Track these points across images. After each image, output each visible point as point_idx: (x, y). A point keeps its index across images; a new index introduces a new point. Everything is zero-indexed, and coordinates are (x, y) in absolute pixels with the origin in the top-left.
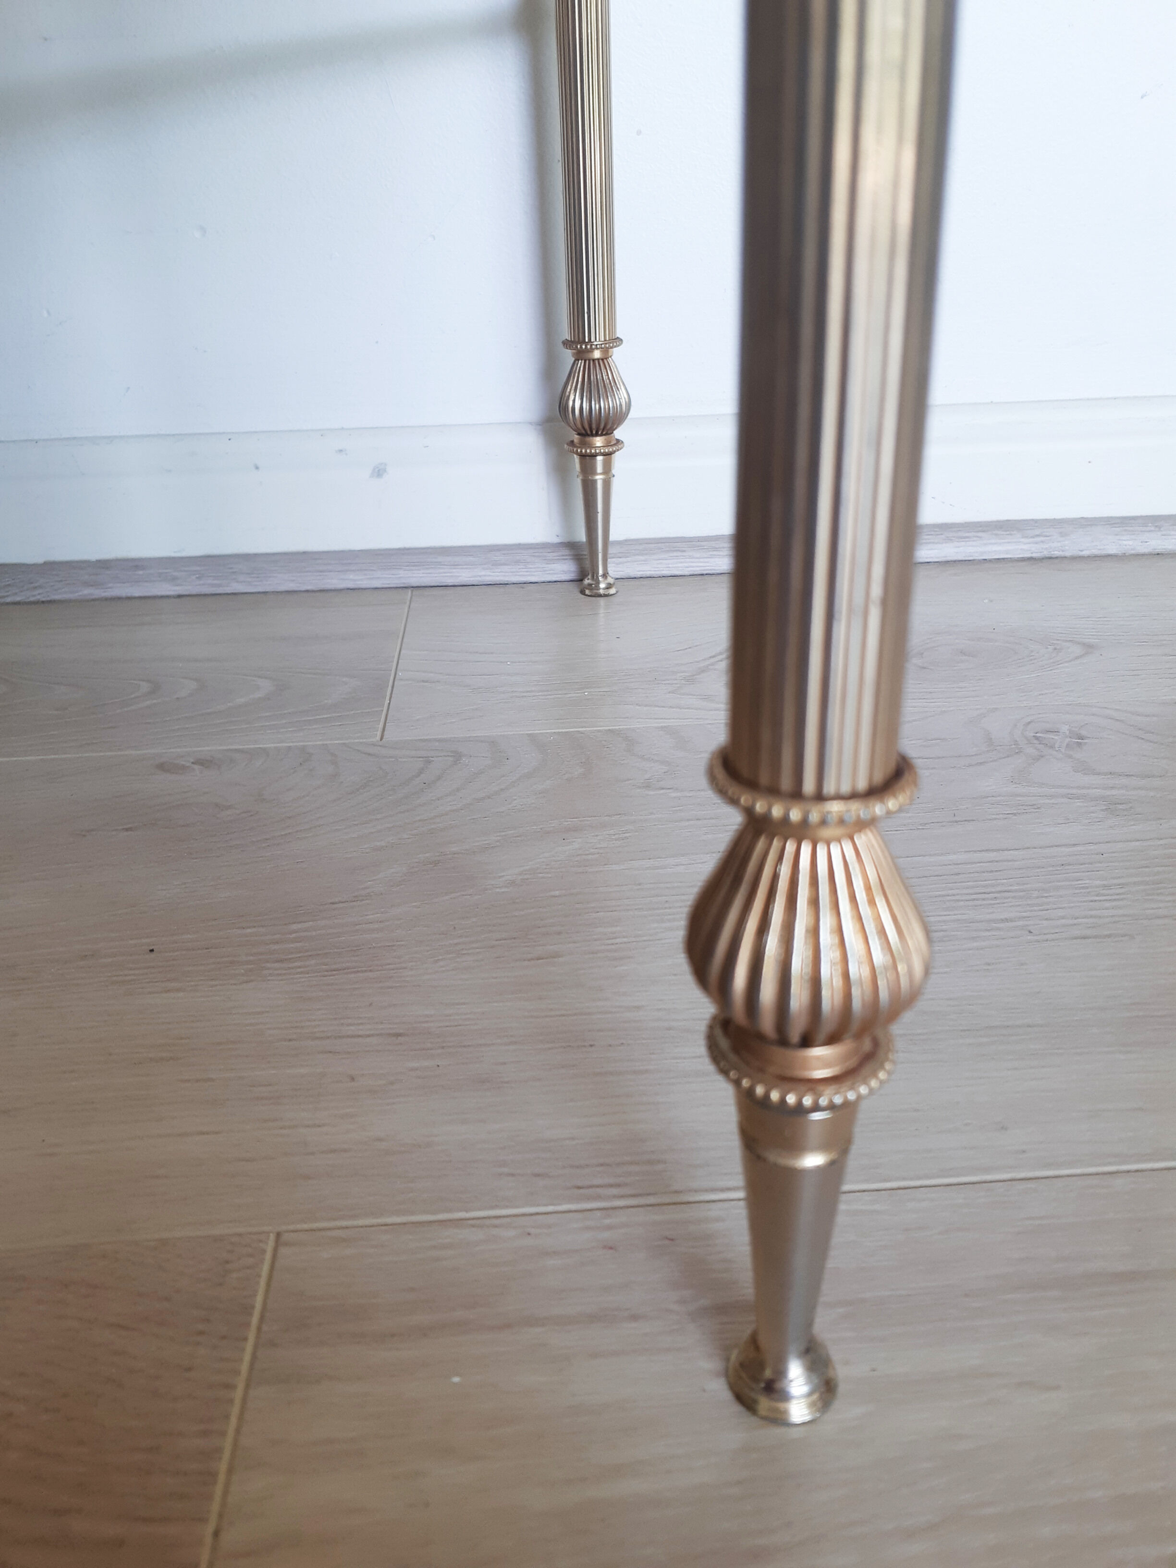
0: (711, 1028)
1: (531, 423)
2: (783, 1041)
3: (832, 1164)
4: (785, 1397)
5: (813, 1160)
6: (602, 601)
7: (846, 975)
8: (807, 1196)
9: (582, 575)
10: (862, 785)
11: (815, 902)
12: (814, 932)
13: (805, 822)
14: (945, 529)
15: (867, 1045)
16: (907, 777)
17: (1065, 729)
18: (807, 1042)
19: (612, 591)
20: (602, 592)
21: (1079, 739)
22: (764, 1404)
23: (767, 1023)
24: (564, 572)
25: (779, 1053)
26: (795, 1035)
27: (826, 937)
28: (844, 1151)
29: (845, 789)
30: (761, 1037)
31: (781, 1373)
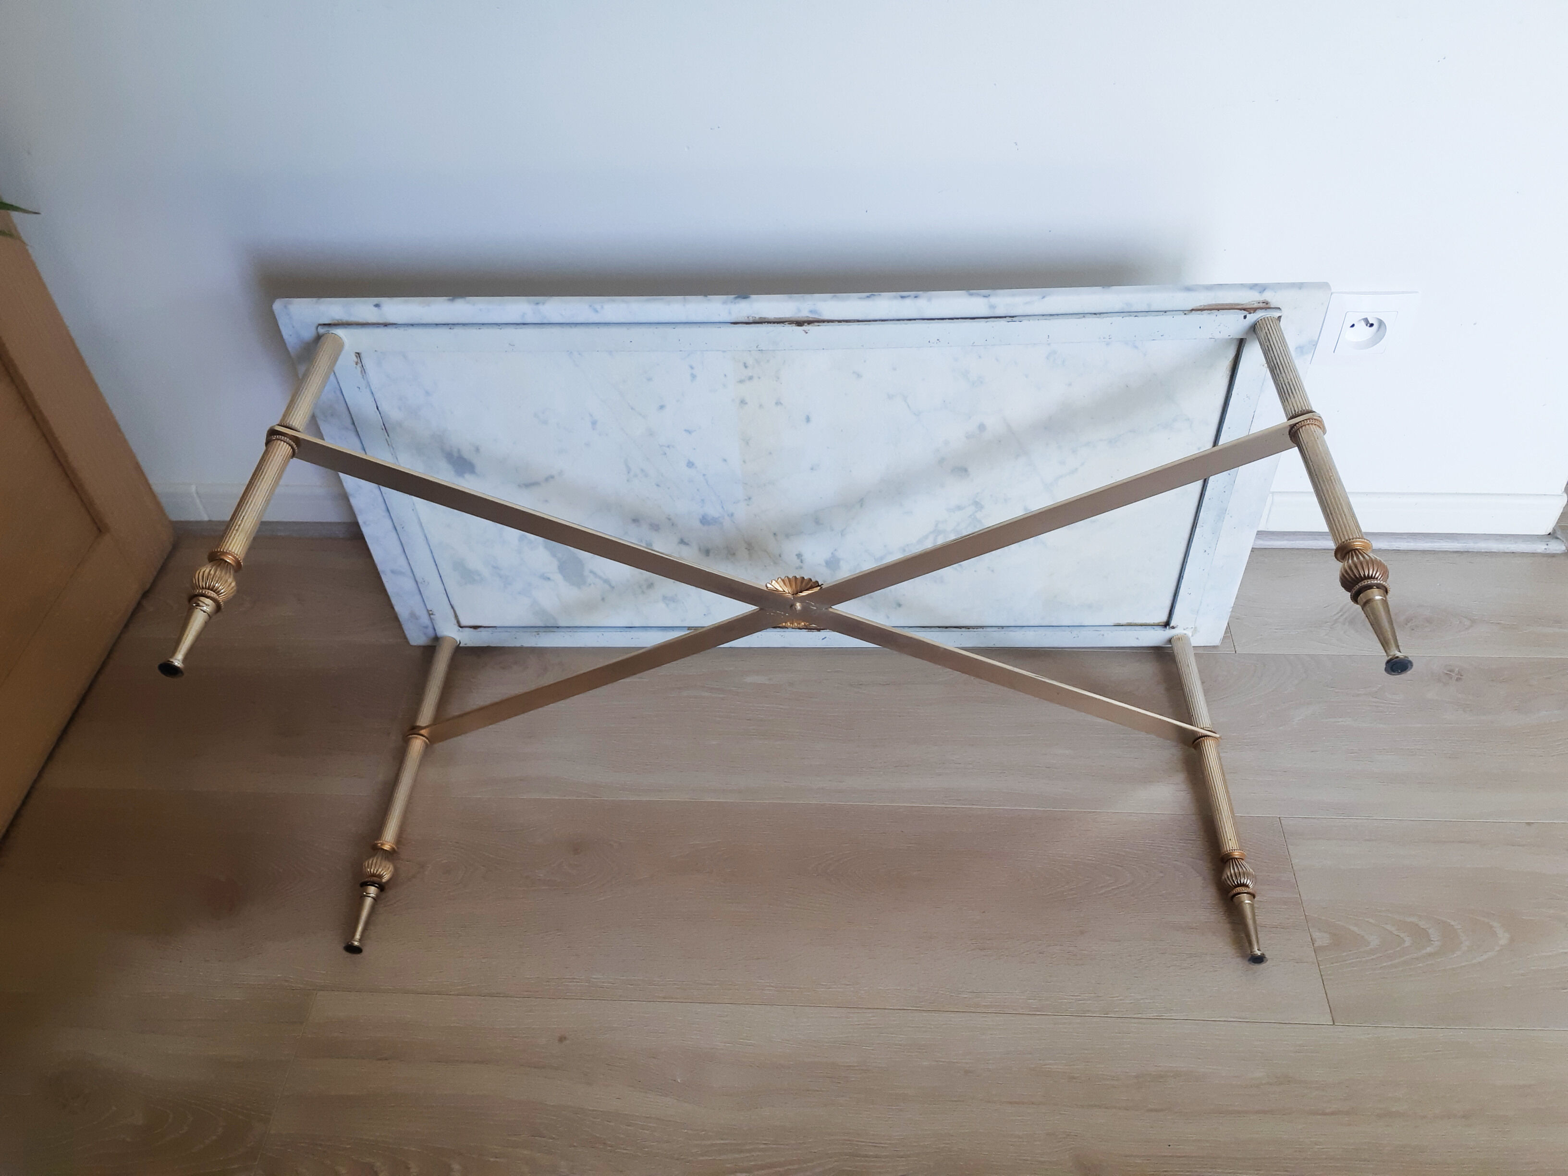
17: (1457, 670)
21: (1460, 677)
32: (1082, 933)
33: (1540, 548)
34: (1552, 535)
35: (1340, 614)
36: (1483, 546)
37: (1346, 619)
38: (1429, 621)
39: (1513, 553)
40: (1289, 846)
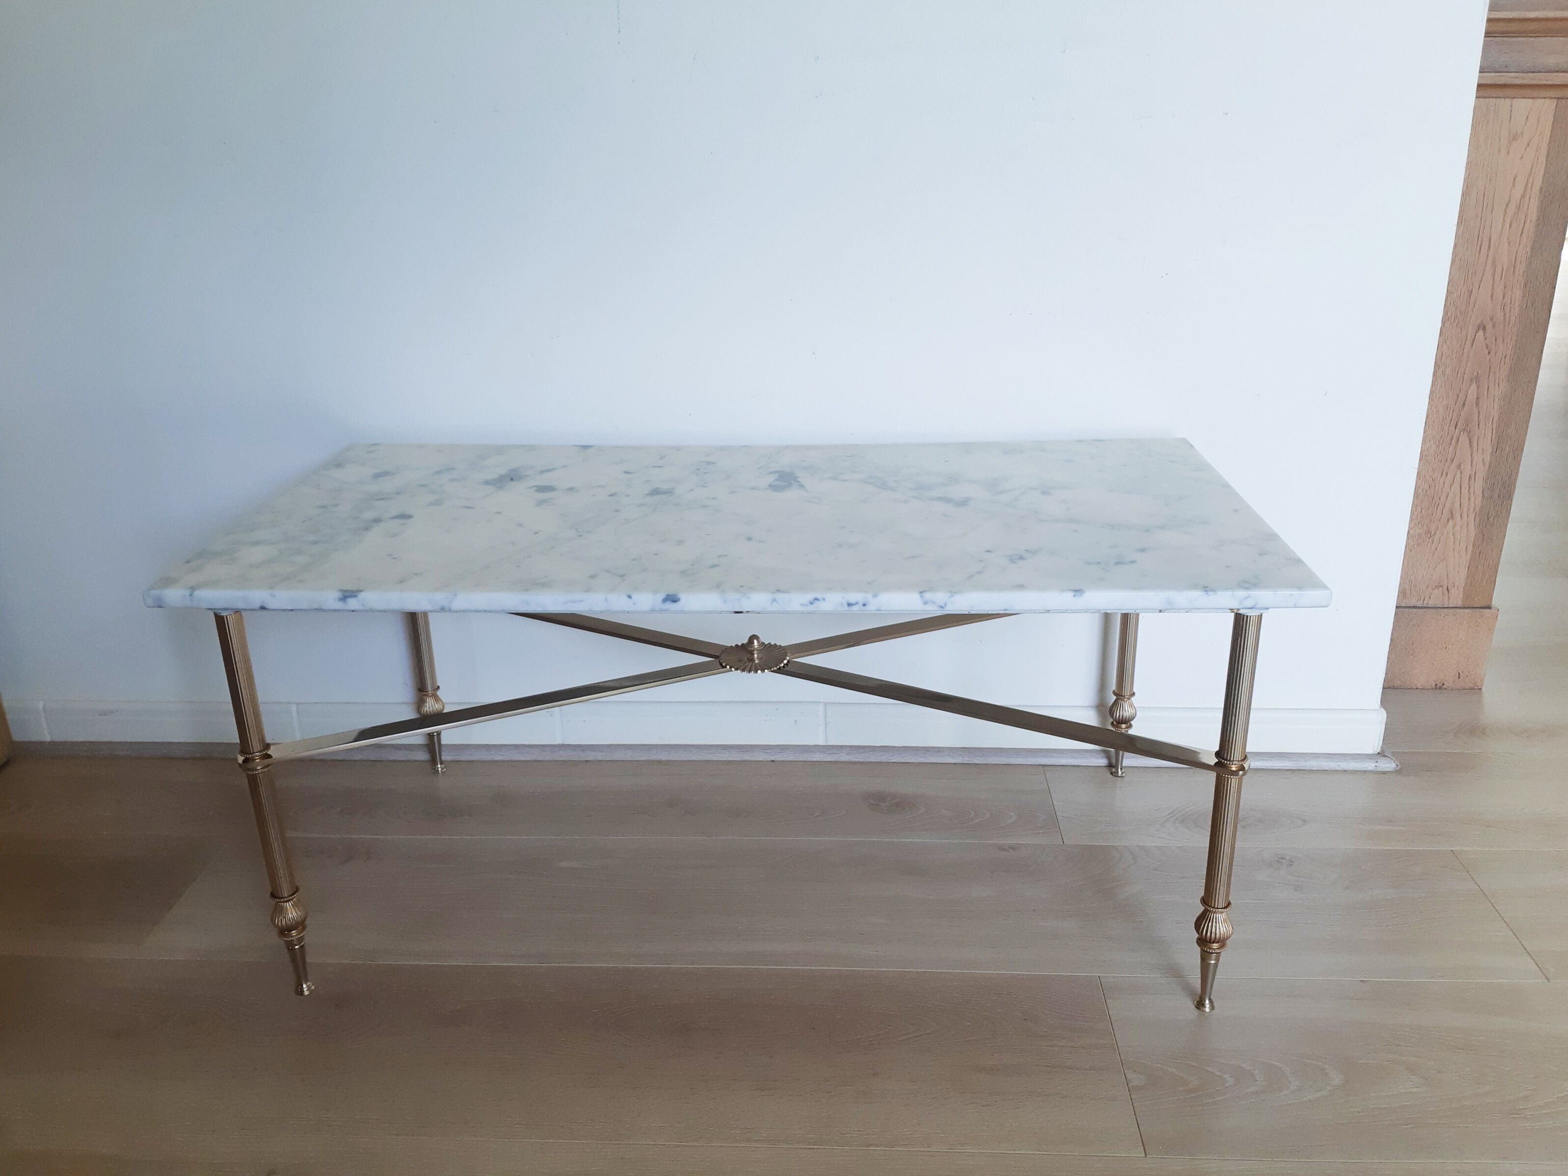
0: (1197, 940)
1: (1092, 707)
2: (1210, 942)
3: (1216, 963)
4: (1205, 1007)
5: (1213, 962)
6: (1119, 778)
7: (1220, 933)
8: (1212, 968)
9: (1110, 766)
10: (1223, 907)
11: (1216, 922)
12: (1216, 927)
13: (1212, 911)
14: (1258, 755)
15: (1222, 944)
16: (1230, 905)
17: (1288, 858)
18: (1214, 943)
19: (1124, 775)
20: (1120, 775)
21: (1291, 863)
22: (1201, 1008)
23: (1208, 940)
24: (1102, 763)
25: (1210, 944)
26: (1212, 942)
27: (1218, 928)
28: (1219, 960)
29: (1221, 907)
30: (1207, 941)
31: (1205, 1001)
32: (875, 1074)
33: (1370, 766)
34: (1381, 754)
35: (1171, 815)
36: (1314, 764)
37: (1177, 818)
38: (1260, 821)
39: (1345, 771)
40: (1108, 1001)
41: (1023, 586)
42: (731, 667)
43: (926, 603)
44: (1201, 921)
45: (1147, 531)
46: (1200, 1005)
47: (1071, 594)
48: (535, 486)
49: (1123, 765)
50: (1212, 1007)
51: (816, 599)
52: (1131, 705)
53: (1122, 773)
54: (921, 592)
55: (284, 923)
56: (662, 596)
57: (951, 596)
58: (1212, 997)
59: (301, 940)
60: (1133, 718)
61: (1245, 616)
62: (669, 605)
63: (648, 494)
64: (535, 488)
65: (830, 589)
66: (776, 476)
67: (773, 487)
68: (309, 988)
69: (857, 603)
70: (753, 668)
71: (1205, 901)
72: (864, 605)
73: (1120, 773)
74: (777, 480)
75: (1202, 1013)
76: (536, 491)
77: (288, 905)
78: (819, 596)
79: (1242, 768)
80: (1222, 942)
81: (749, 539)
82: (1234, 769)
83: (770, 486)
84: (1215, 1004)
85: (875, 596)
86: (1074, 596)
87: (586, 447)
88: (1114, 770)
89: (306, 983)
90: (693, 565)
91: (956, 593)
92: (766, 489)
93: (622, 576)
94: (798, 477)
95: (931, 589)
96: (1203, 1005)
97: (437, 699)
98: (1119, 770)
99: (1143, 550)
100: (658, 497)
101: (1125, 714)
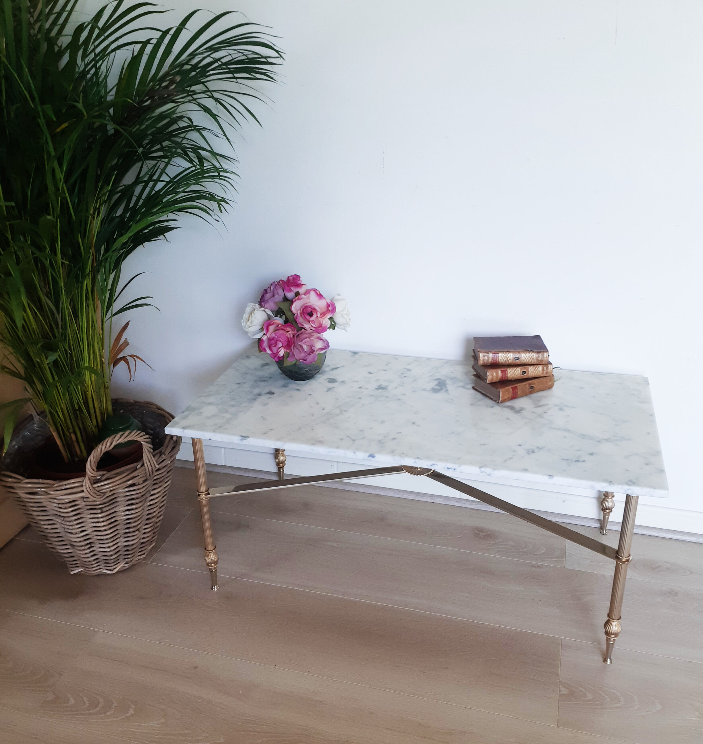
3: (612, 644)
6: (604, 536)
7: (614, 631)
10: (617, 619)
11: (613, 626)
13: (611, 620)
16: (620, 619)
18: (611, 635)
21: (676, 594)
22: (605, 662)
23: (609, 633)
25: (609, 635)
27: (613, 629)
29: (615, 619)
31: (607, 659)
40: (562, 651)
41: (527, 469)
42: (406, 471)
43: (482, 472)
44: (607, 623)
45: (599, 442)
46: (605, 660)
47: (548, 477)
48: (328, 378)
49: (607, 528)
50: (611, 662)
51: (434, 464)
52: (612, 502)
53: (606, 533)
54: (480, 467)
55: (209, 561)
56: (368, 454)
57: (493, 471)
58: (611, 658)
59: (215, 568)
60: (613, 508)
61: (630, 496)
62: (370, 458)
63: (376, 389)
64: (328, 380)
65: (441, 460)
66: (436, 382)
67: (434, 390)
68: (217, 588)
69: (451, 468)
70: (416, 473)
71: (609, 615)
72: (455, 469)
73: (605, 533)
74: (436, 385)
75: (605, 664)
76: (329, 382)
77: (211, 554)
78: (435, 463)
79: (628, 560)
80: (616, 635)
81: (414, 423)
82: (624, 560)
83: (433, 389)
84: (612, 661)
85: (459, 466)
86: (549, 478)
87: (355, 353)
88: (602, 531)
89: (216, 586)
90: (385, 437)
91: (496, 470)
92: (430, 390)
93: (354, 440)
94: (446, 384)
95: (485, 466)
96: (607, 661)
97: (283, 455)
98: (605, 532)
99: (592, 454)
100: (381, 391)
101: (608, 506)
